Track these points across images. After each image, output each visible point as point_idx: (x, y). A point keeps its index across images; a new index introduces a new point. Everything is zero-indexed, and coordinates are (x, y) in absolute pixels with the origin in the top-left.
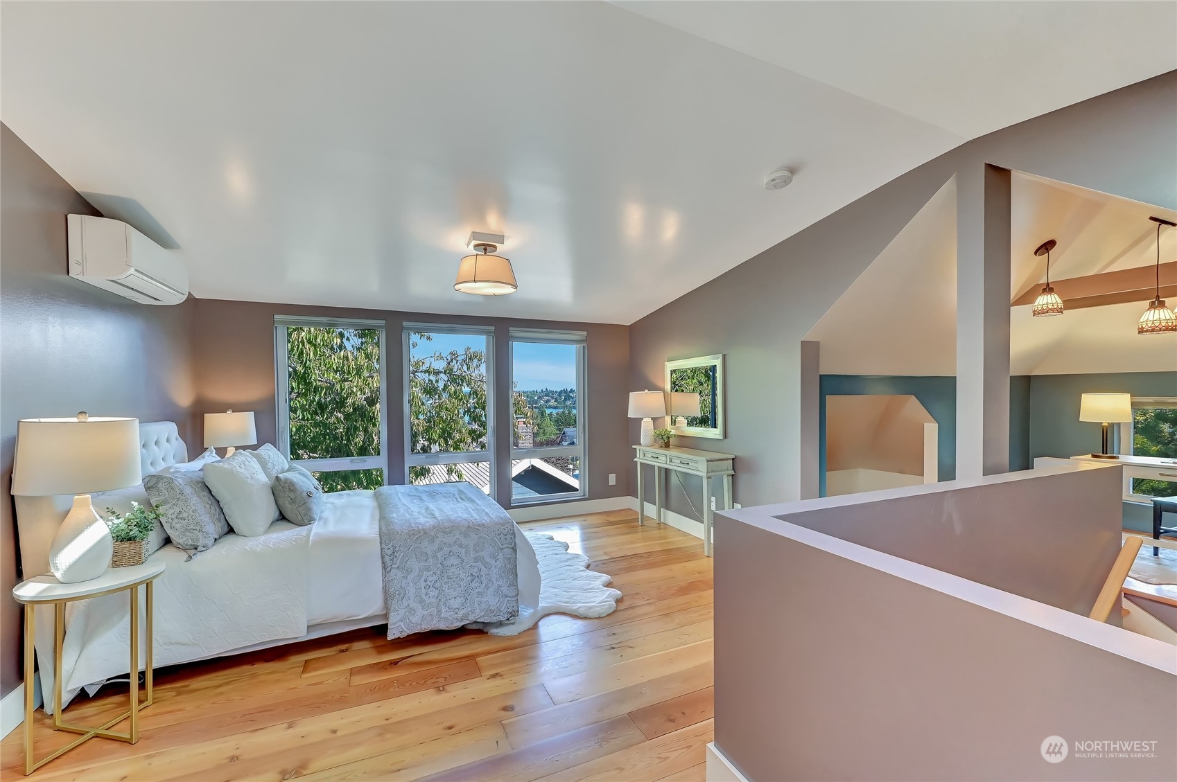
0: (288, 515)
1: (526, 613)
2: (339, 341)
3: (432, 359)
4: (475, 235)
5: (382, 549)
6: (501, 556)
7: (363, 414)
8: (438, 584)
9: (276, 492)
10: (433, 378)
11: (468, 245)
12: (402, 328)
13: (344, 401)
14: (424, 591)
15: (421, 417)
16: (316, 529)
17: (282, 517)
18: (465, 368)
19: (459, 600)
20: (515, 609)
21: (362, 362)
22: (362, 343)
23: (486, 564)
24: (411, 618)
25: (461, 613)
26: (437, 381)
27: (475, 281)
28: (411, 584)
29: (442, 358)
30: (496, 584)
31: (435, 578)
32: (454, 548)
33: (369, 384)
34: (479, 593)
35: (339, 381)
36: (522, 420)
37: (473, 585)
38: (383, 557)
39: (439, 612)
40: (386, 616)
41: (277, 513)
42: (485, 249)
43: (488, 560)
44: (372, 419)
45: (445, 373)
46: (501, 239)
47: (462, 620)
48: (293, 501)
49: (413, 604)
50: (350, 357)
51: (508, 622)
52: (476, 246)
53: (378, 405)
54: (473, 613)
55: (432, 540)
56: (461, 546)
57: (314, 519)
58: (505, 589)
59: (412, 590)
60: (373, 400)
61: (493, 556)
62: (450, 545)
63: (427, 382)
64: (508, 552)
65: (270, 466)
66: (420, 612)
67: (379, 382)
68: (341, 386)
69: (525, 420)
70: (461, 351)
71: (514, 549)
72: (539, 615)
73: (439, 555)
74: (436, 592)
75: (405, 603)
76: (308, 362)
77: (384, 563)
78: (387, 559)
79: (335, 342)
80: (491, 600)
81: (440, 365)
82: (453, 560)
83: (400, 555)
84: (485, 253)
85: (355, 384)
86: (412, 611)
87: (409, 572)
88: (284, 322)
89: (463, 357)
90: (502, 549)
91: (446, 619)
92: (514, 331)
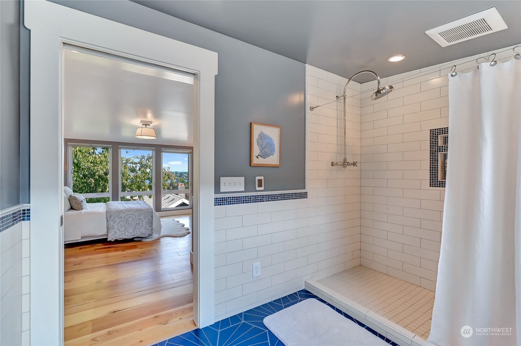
0: (74, 207)
1: (155, 236)
2: (93, 151)
3: (134, 158)
4: (142, 121)
5: (107, 215)
6: (147, 218)
7: (103, 179)
8: (125, 226)
9: (70, 200)
10: (134, 166)
11: (140, 124)
12: (118, 148)
13: (94, 174)
14: (120, 227)
15: (129, 181)
16: (83, 211)
17: (72, 208)
18: (148, 162)
19: (132, 230)
20: (151, 233)
21: (103, 159)
22: (103, 151)
23: (141, 220)
24: (116, 235)
25: (132, 234)
26: (136, 167)
27: (141, 136)
28: (116, 225)
29: (138, 158)
30: (145, 226)
31: (124, 224)
32: (131, 216)
33: (105, 167)
34: (139, 229)
35: (93, 166)
36: (180, 184)
37: (137, 226)
38: (107, 218)
39: (125, 233)
40: (107, 235)
41: (70, 207)
42: (146, 125)
43: (142, 219)
44: (106, 181)
45: (139, 163)
46: (151, 122)
47: (133, 236)
48: (76, 203)
49: (116, 231)
50: (97, 157)
51: (148, 237)
52: (142, 124)
53: (109, 176)
54: (137, 233)
55: (124, 213)
56: (134, 215)
57: (83, 209)
58: (148, 228)
59: (116, 227)
60: (107, 173)
61: (145, 218)
62: (130, 215)
63: (131, 167)
64: (150, 217)
65: (67, 192)
66: (119, 233)
67: (109, 167)
68: (93, 168)
69: (181, 184)
70: (146, 155)
71: (152, 217)
72: (161, 237)
73: (126, 217)
74: (124, 228)
75: (114, 230)
76: (79, 159)
77: (107, 219)
78: (108, 218)
79: (91, 151)
80: (143, 230)
81: (137, 161)
82: (131, 219)
83: (112, 217)
84: (146, 127)
85: (100, 167)
86: (116, 233)
87: (115, 222)
88: (71, 145)
89: (147, 158)
90: (147, 216)
91: (127, 235)
92: (163, 149)
